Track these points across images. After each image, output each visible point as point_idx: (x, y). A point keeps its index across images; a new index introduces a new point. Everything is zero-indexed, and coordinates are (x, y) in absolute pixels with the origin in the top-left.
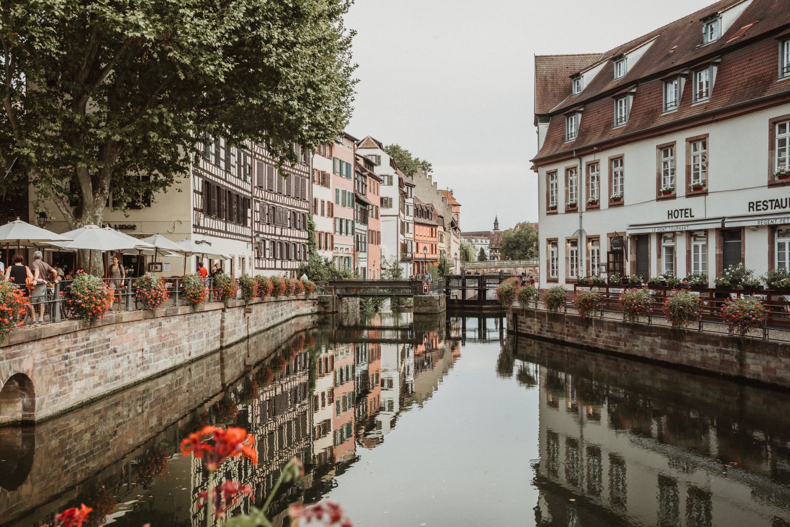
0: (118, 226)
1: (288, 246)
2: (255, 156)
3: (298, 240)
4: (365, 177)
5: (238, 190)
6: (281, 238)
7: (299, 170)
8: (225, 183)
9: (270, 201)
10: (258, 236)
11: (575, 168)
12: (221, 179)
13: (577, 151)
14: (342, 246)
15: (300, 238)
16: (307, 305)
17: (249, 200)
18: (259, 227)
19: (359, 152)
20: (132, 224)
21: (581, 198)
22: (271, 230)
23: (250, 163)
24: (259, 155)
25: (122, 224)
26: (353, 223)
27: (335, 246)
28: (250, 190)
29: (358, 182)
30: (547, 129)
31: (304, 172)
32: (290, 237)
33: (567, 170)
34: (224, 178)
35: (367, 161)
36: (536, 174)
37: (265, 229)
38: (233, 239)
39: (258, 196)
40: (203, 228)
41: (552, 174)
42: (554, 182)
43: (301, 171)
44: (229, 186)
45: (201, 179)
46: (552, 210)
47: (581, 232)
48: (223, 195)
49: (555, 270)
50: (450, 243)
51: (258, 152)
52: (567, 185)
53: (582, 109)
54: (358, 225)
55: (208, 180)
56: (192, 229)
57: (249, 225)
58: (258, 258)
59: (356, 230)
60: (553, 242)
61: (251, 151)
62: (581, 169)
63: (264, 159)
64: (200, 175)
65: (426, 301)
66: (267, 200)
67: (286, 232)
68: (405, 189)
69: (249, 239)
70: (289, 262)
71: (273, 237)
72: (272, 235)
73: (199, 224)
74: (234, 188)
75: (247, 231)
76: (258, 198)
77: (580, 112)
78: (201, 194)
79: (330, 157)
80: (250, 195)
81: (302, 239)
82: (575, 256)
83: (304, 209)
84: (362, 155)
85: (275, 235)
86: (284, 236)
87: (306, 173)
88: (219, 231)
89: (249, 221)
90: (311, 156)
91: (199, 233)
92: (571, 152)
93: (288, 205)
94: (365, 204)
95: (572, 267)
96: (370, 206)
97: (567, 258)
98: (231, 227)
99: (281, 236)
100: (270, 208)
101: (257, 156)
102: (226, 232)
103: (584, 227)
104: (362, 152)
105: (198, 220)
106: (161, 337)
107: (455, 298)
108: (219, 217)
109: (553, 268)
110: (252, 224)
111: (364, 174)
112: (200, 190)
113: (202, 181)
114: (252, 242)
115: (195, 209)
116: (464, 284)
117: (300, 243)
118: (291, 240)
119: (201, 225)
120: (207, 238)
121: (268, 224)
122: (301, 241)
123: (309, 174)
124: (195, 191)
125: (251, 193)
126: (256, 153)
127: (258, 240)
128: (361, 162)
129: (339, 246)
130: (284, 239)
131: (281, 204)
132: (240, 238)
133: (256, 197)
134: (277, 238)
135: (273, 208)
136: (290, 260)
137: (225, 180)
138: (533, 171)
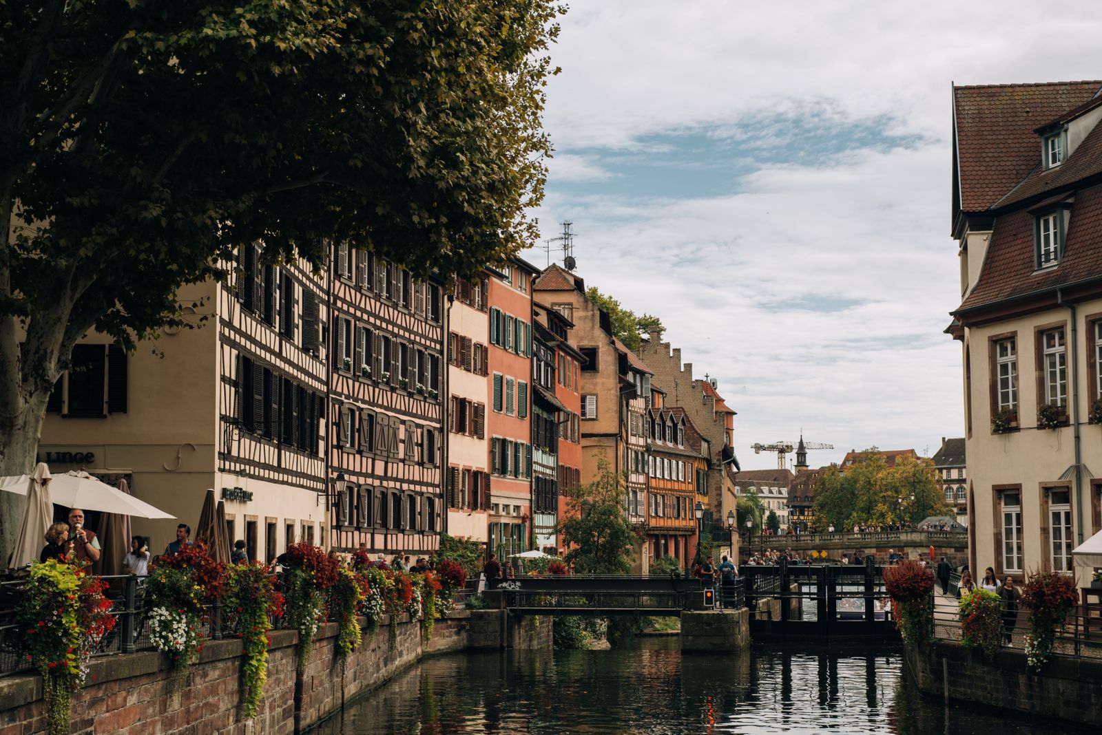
0: (54, 456)
1: (397, 499)
2: (335, 303)
3: (418, 488)
4: (552, 349)
5: (303, 377)
6: (385, 483)
7: (422, 336)
8: (279, 363)
9: (364, 402)
10: (341, 478)
11: (1060, 329)
12: (272, 352)
13: (1065, 291)
14: (506, 502)
15: (421, 483)
16: (446, 632)
17: (322, 399)
18: (341, 460)
19: (538, 298)
20: (85, 451)
21: (1076, 396)
22: (367, 465)
23: (325, 320)
24: (344, 301)
25: (63, 450)
26: (530, 452)
27: (493, 500)
28: (324, 378)
29: (538, 360)
30: (986, 244)
31: (432, 340)
32: (402, 481)
33: (1040, 333)
34: (277, 350)
35: (553, 315)
36: (959, 343)
37: (353, 462)
38: (292, 485)
39: (339, 390)
40: (238, 460)
41: (1004, 344)
42: (1009, 358)
43: (427, 338)
44: (287, 368)
45: (235, 352)
46: (1005, 423)
47: (1078, 469)
48: (275, 387)
49: (1015, 555)
50: (720, 495)
51: (341, 295)
52: (1040, 366)
53: (1070, 201)
54: (538, 456)
55: (249, 356)
56: (217, 463)
57: (321, 454)
58: (338, 527)
59: (535, 467)
60: (1009, 494)
61: (328, 293)
62: (1074, 330)
63: (352, 310)
64: (233, 344)
65: (709, 625)
66: (356, 400)
67: (398, 470)
68: (630, 377)
69: (320, 486)
70: (400, 535)
71: (369, 481)
72: (366, 475)
73: (229, 451)
74: (295, 373)
75: (318, 469)
76: (340, 394)
77: (1068, 206)
78: (234, 384)
79: (482, 308)
80: (324, 388)
81: (427, 484)
82: (1063, 526)
83: (431, 420)
84: (548, 305)
85: (372, 475)
86: (392, 479)
87: (436, 342)
88: (266, 466)
89: (322, 444)
90: (447, 305)
91: (230, 471)
92: (1052, 294)
93: (399, 412)
94: (552, 408)
95: (1058, 547)
96: (562, 414)
97: (1045, 530)
98: (290, 459)
99: (385, 477)
100: (365, 417)
101: (339, 304)
102: (279, 469)
103: (1086, 460)
104: (547, 300)
105: (228, 443)
106: (188, 711)
107: (765, 618)
108: (267, 437)
109: (1010, 550)
110: (326, 453)
111: (550, 344)
112: (233, 377)
113: (238, 357)
114: (326, 491)
115: (223, 418)
116: (785, 587)
117: (422, 494)
118: (405, 486)
119: (234, 453)
120: (245, 484)
121: (360, 452)
122: (424, 489)
123: (442, 344)
124: (223, 378)
125: (327, 383)
126: (336, 297)
127: (339, 486)
128: (543, 319)
129: (502, 502)
130: (392, 484)
131: (387, 408)
132: (304, 482)
133: (335, 393)
134: (377, 483)
135: (370, 416)
136: (403, 531)
137: (279, 355)
138: (950, 336)
